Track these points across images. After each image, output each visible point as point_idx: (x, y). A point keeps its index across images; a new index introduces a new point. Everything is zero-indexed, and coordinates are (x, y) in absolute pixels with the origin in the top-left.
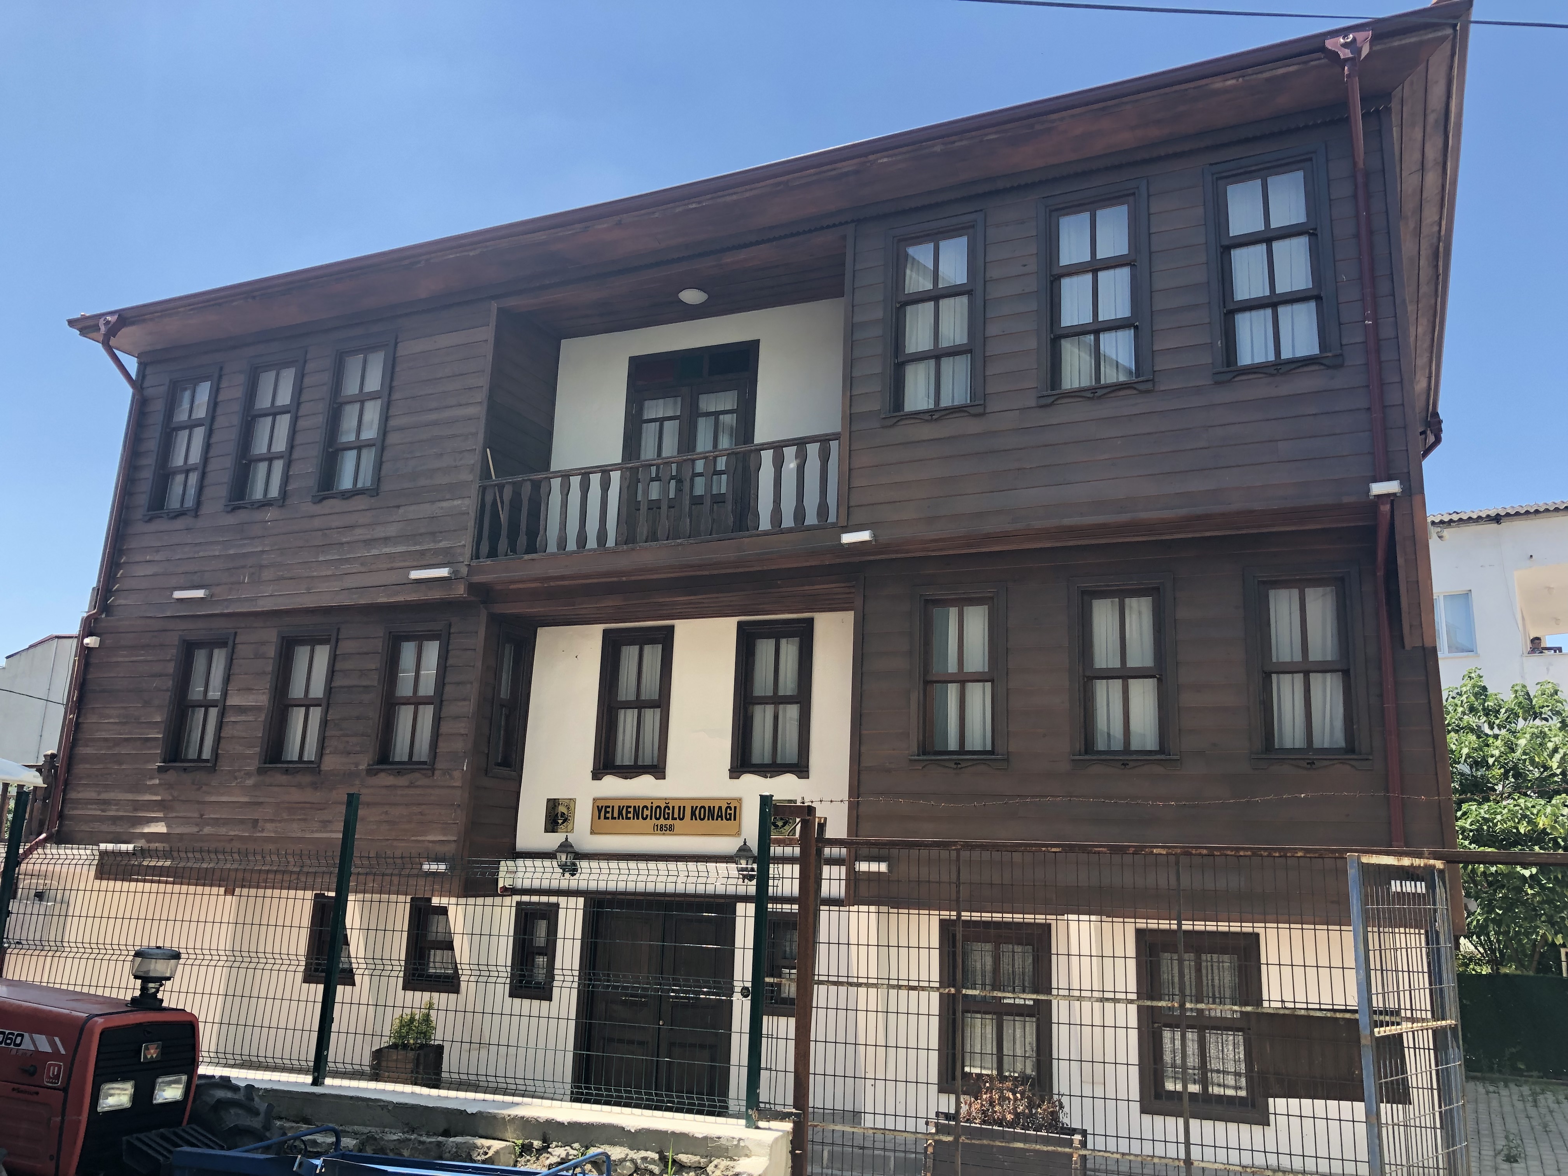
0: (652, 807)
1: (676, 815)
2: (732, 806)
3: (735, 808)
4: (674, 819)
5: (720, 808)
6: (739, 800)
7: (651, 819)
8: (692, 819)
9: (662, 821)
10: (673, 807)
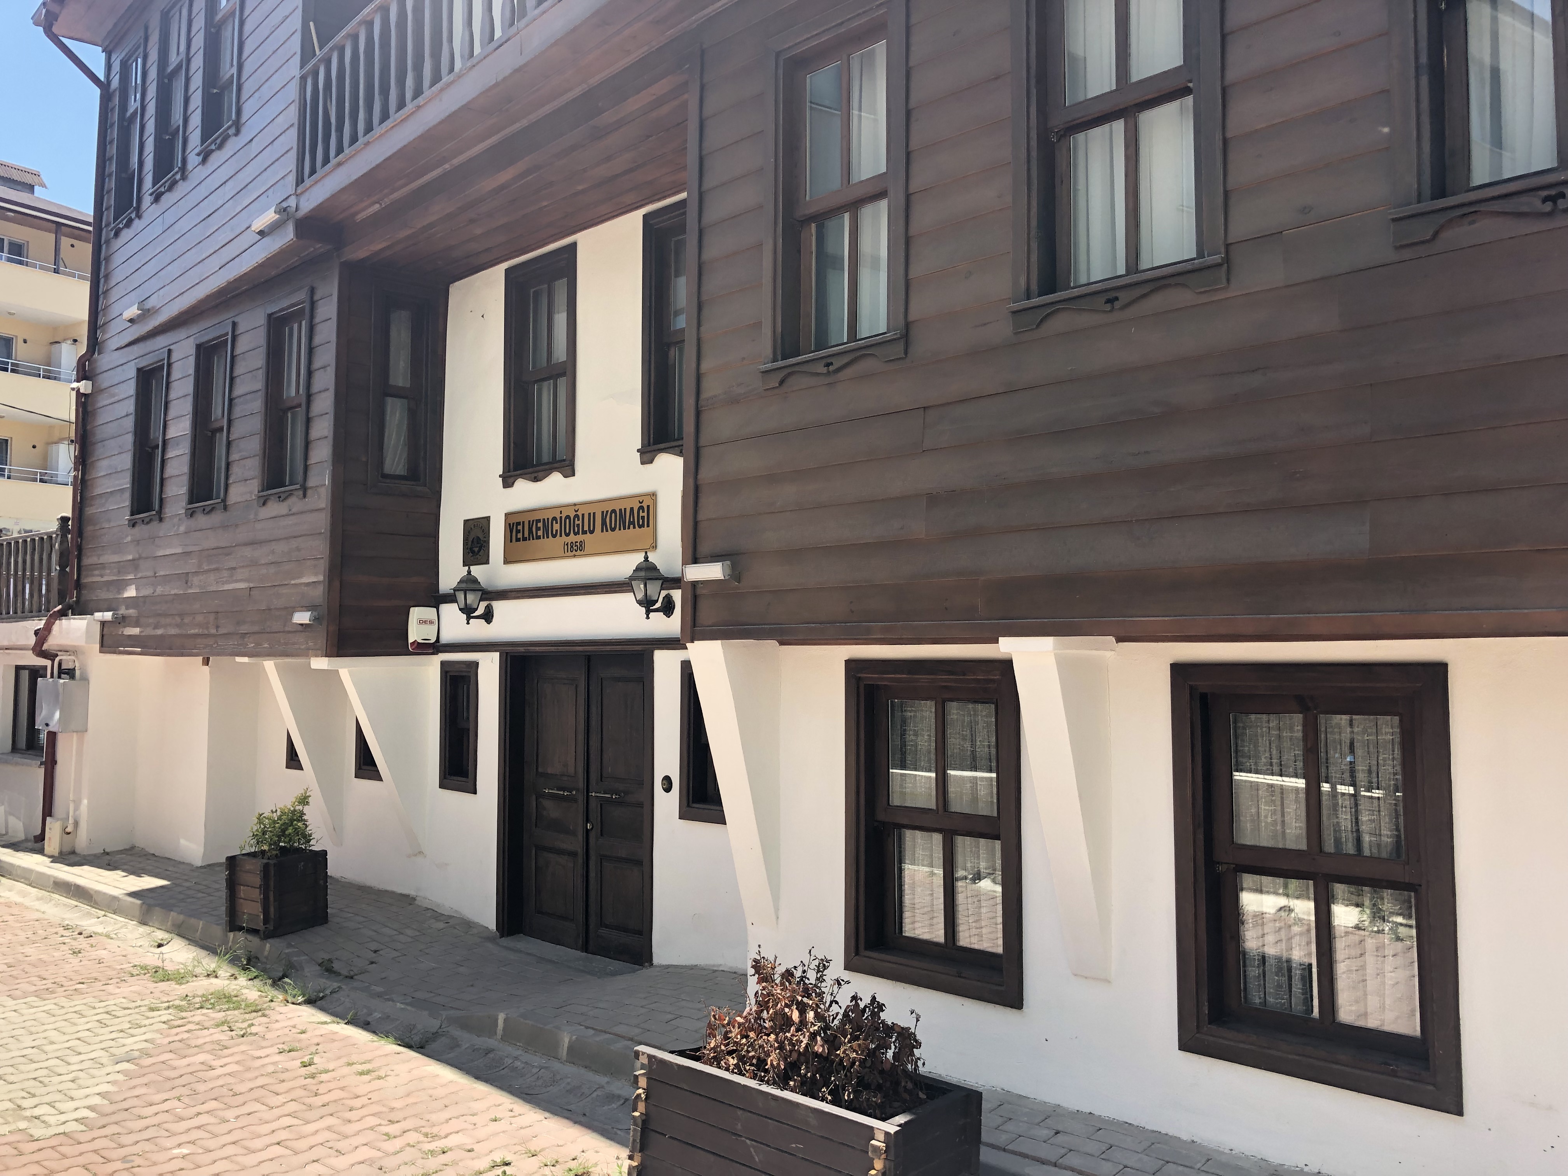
0: (561, 518)
1: (586, 528)
2: (645, 505)
3: (648, 507)
4: (584, 532)
5: (632, 509)
6: (653, 495)
7: (561, 536)
8: (602, 531)
9: (572, 538)
10: (583, 515)
